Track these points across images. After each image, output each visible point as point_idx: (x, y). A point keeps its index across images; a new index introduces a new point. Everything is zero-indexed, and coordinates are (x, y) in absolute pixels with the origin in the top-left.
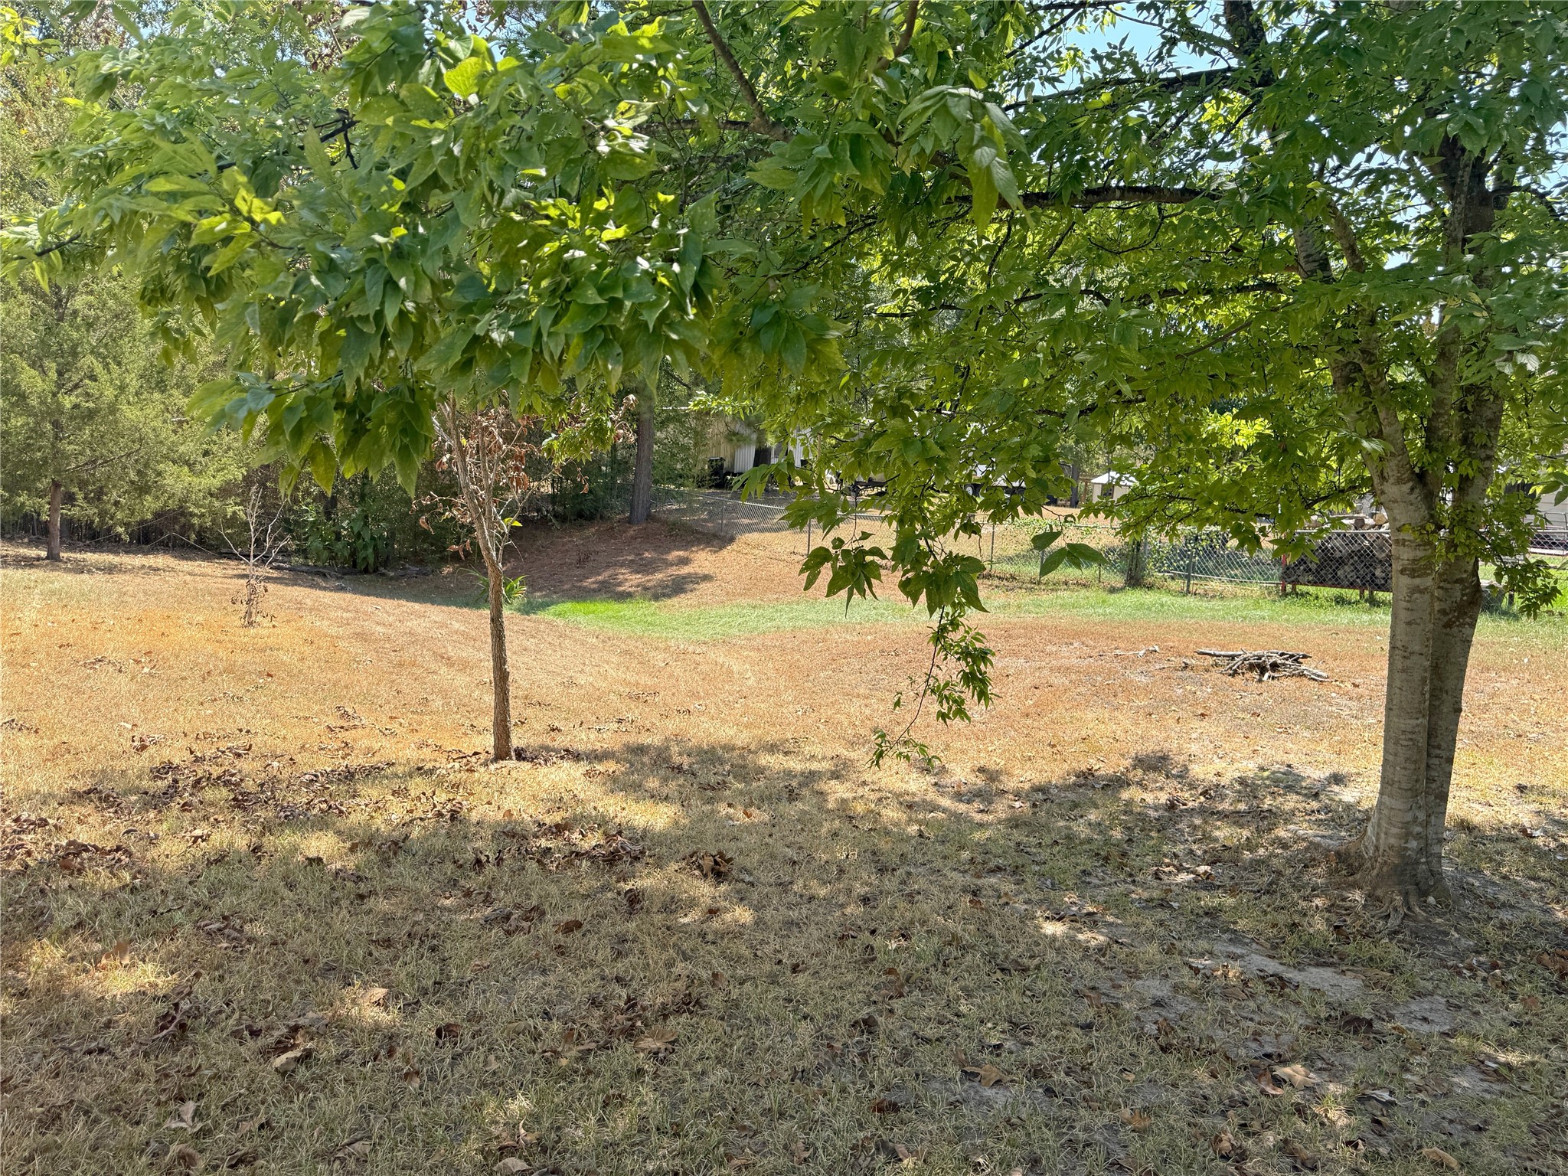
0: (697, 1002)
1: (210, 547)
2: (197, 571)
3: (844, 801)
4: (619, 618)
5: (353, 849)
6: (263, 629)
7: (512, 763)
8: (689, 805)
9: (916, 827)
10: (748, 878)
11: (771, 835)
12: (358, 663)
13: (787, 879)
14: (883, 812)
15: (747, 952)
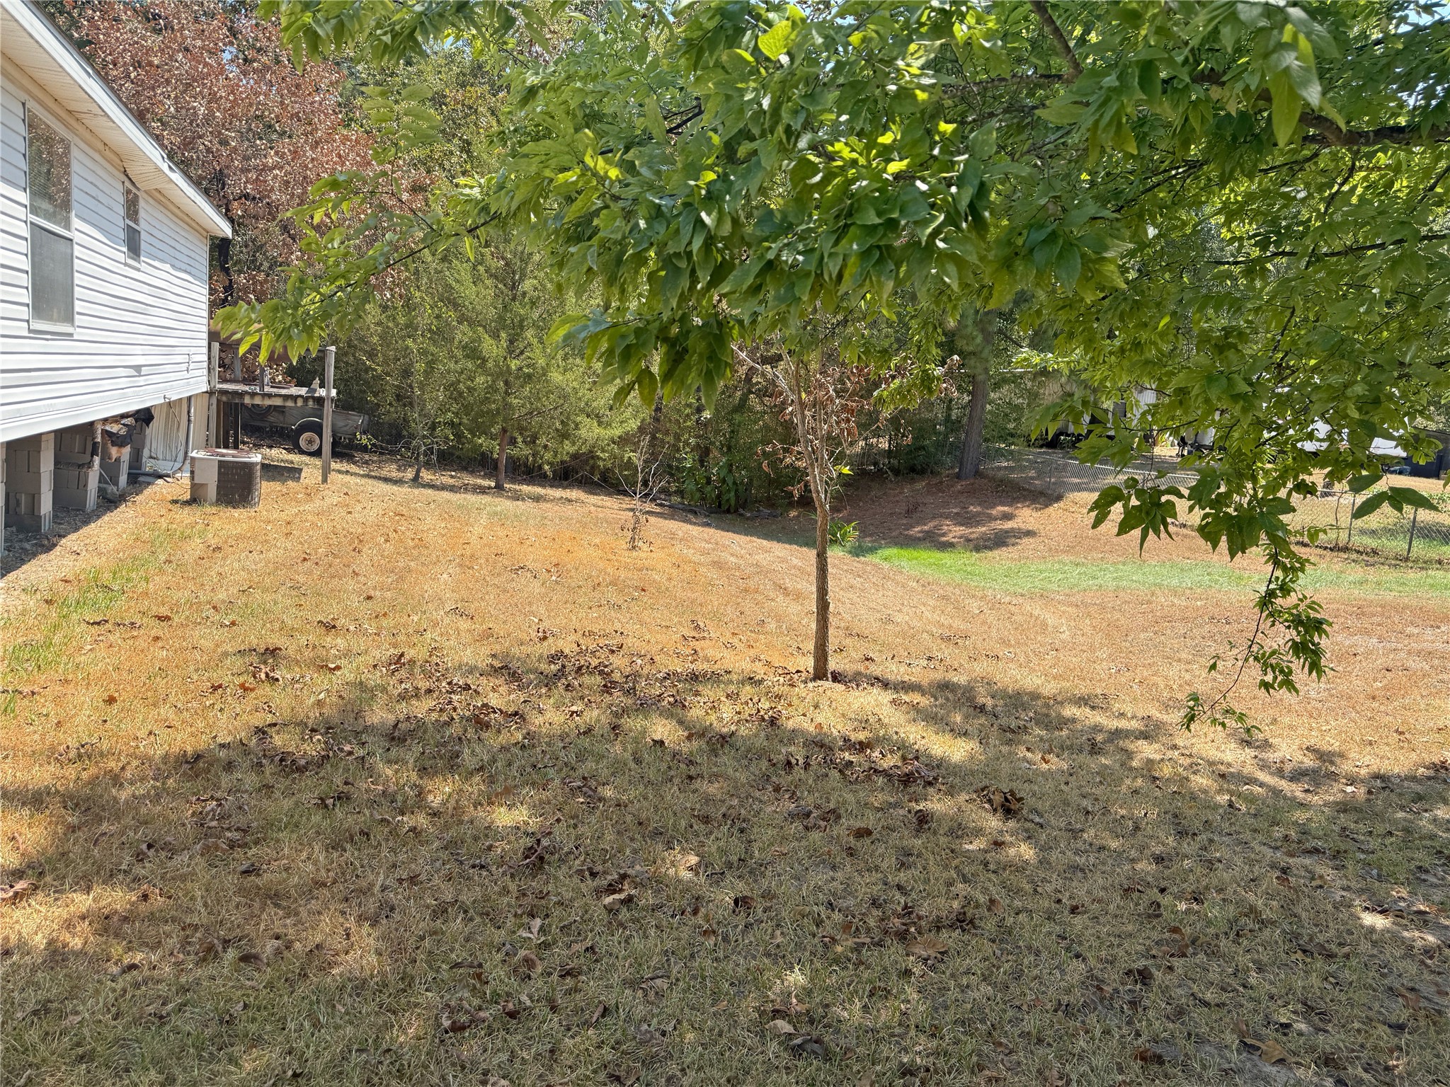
0: (971, 922)
1: (612, 485)
2: (600, 503)
3: (1150, 762)
4: (939, 566)
5: (689, 738)
6: (643, 553)
7: (828, 684)
8: (987, 743)
9: (1227, 797)
10: (1037, 820)
11: (1067, 783)
12: (713, 586)
13: (1079, 826)
14: (1192, 777)
15: (1028, 887)
